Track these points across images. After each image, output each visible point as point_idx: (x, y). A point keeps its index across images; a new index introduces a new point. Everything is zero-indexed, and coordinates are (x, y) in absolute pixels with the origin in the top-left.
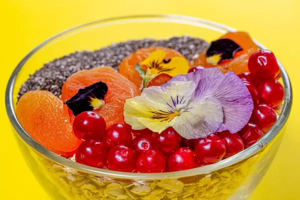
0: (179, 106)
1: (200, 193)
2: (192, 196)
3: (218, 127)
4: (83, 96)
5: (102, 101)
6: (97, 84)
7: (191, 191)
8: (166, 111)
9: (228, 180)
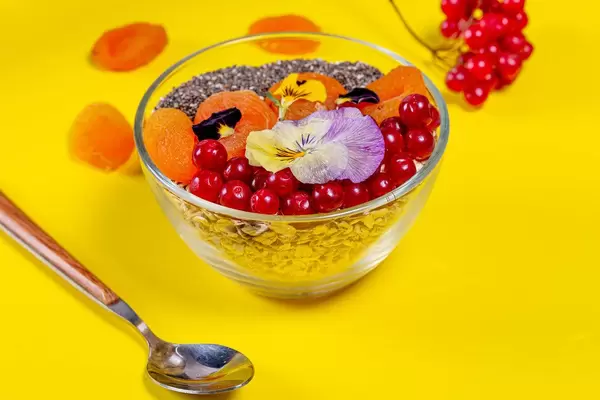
0: (306, 146)
1: (316, 242)
2: (308, 243)
3: (339, 173)
4: (213, 121)
5: (231, 129)
6: (231, 110)
7: (305, 239)
8: (293, 149)
9: (348, 232)
